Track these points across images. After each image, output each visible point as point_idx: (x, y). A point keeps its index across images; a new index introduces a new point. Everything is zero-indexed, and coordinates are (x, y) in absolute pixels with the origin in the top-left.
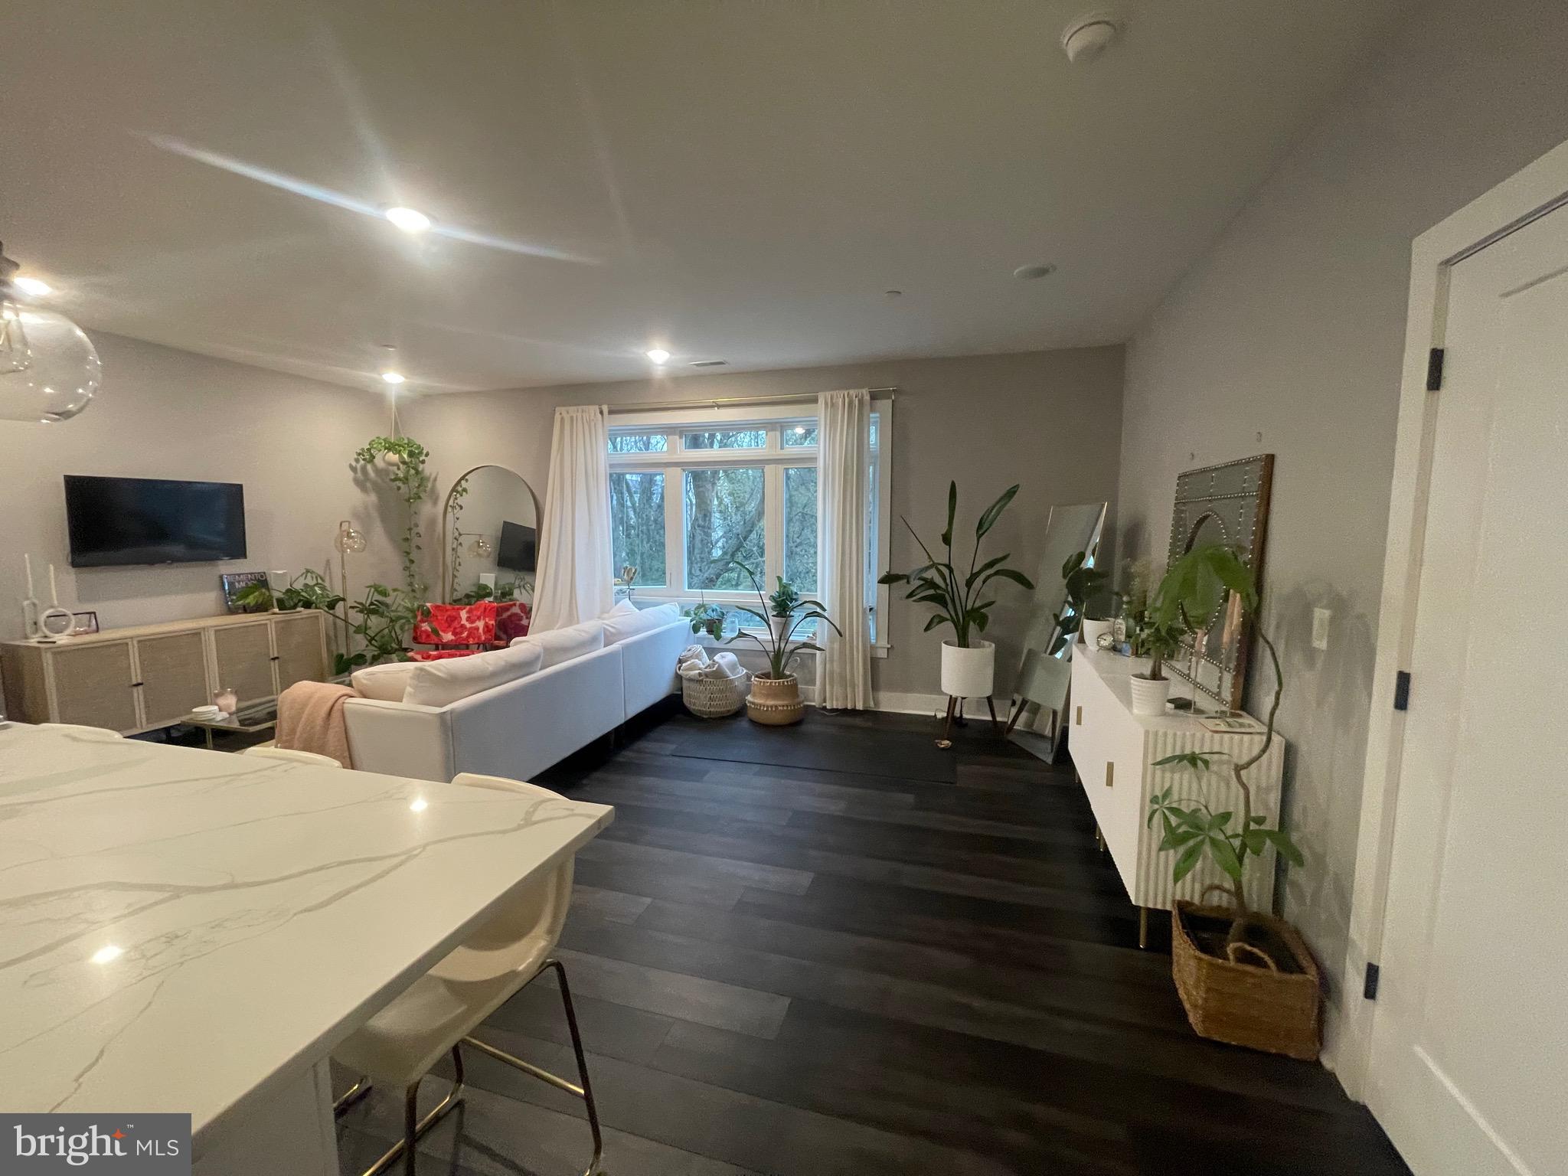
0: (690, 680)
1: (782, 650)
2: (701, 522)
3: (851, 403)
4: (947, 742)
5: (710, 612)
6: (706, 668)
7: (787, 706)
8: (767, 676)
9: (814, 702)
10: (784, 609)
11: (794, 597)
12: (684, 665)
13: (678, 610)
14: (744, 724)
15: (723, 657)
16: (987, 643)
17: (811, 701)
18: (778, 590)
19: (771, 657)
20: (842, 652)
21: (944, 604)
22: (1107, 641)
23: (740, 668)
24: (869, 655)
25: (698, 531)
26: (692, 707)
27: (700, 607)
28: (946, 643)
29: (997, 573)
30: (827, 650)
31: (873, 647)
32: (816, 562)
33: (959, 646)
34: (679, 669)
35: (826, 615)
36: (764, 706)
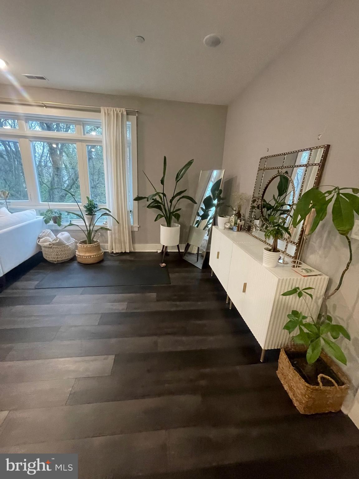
0: (45, 247)
1: (91, 230)
2: (56, 173)
3: (117, 115)
4: (164, 264)
5: (54, 213)
6: (53, 241)
7: (96, 255)
8: (84, 242)
9: (108, 250)
10: (91, 212)
11: (96, 206)
12: (41, 240)
13: (35, 213)
14: (75, 265)
15: (62, 234)
16: (177, 224)
17: (106, 250)
18: (88, 203)
19: (86, 234)
20: (119, 231)
21: (161, 209)
22: (228, 226)
23: (72, 239)
24: (131, 230)
25: (55, 177)
26: (47, 259)
27: (48, 211)
28: (162, 225)
29: (183, 197)
30: (113, 230)
31: (132, 227)
32: (105, 190)
33: (167, 227)
34: (39, 242)
35: (111, 214)
36: (84, 256)
